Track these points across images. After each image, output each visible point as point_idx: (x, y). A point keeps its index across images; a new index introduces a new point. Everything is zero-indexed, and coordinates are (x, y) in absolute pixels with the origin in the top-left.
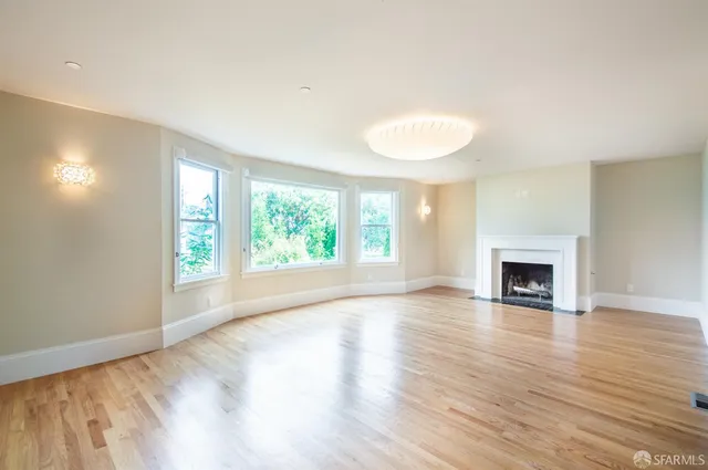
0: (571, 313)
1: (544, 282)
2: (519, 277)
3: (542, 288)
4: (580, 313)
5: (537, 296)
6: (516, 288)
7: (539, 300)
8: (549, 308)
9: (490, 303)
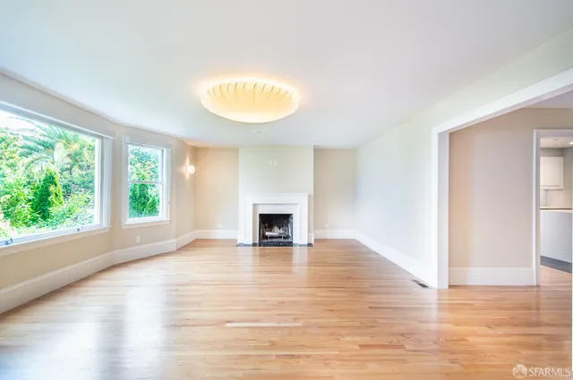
0: (304, 245)
1: (282, 226)
2: (266, 225)
3: (281, 231)
4: (310, 245)
5: (280, 237)
6: (267, 233)
7: (282, 240)
8: (290, 244)
9: (252, 247)
